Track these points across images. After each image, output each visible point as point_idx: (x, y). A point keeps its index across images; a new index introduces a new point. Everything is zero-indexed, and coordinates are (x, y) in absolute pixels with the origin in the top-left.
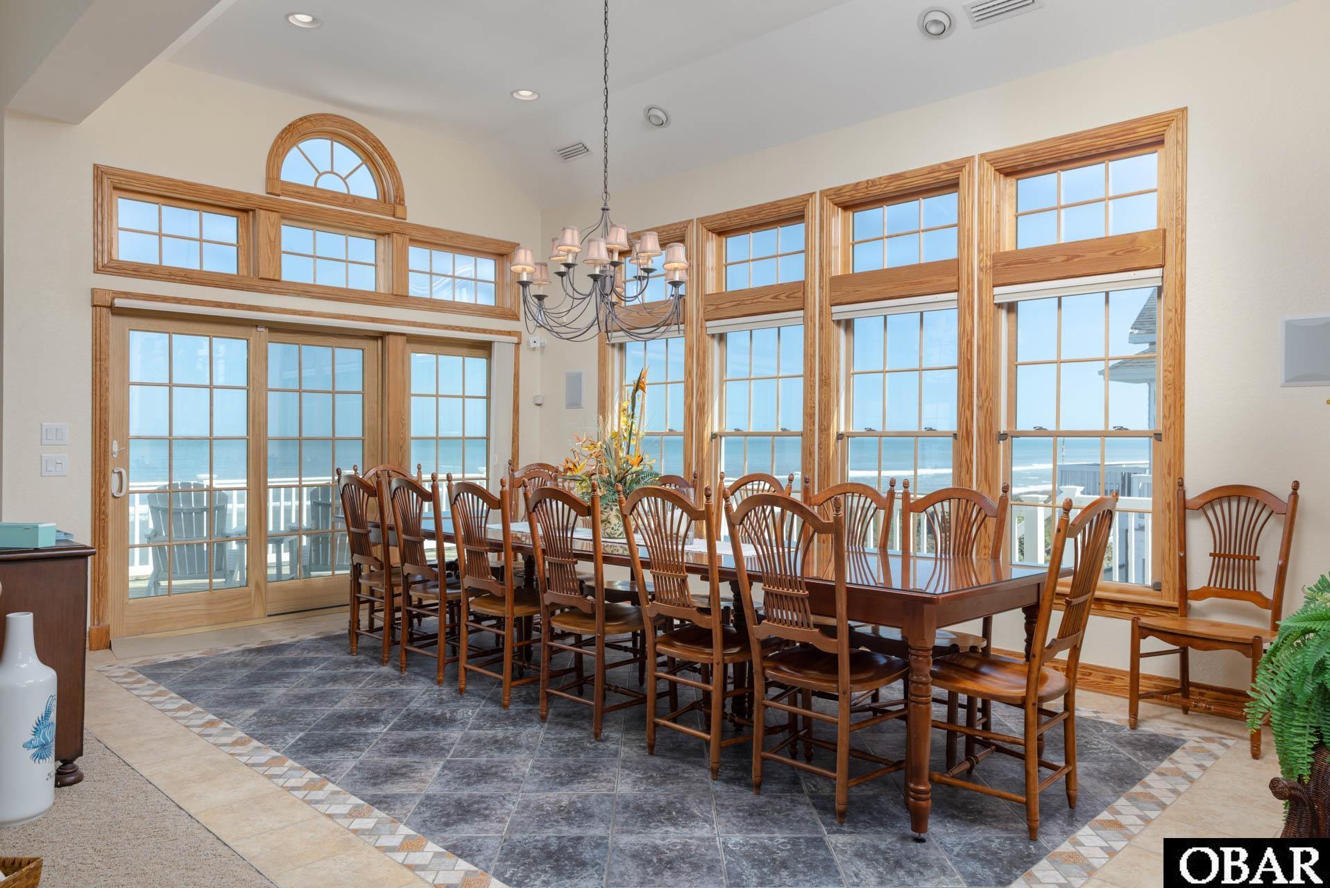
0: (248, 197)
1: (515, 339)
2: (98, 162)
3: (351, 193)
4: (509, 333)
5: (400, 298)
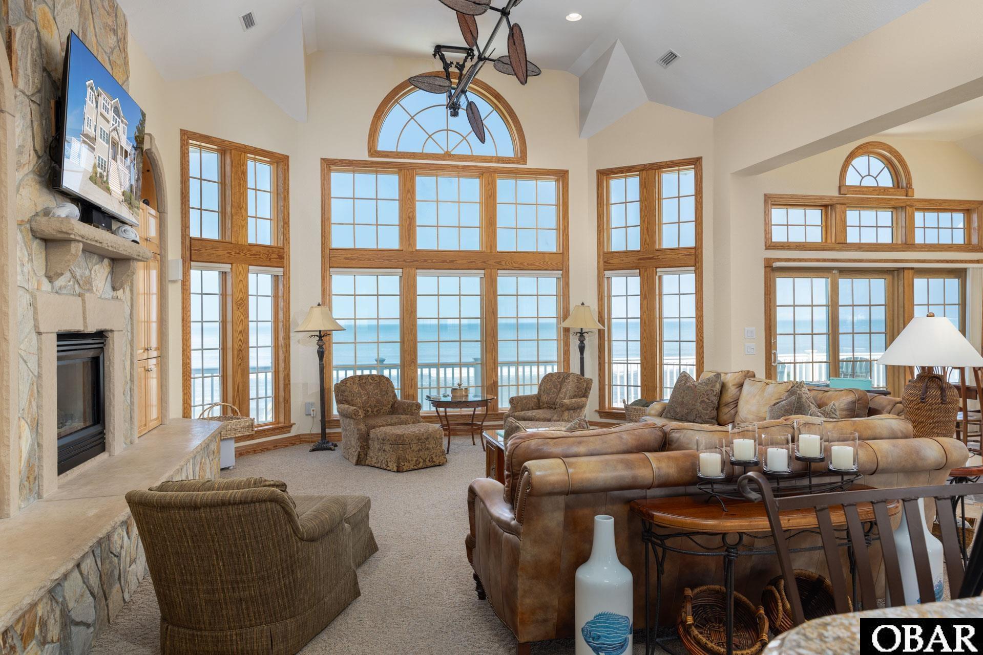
0: (831, 198)
2: (766, 192)
3: (880, 186)
4: (978, 262)
5: (909, 245)
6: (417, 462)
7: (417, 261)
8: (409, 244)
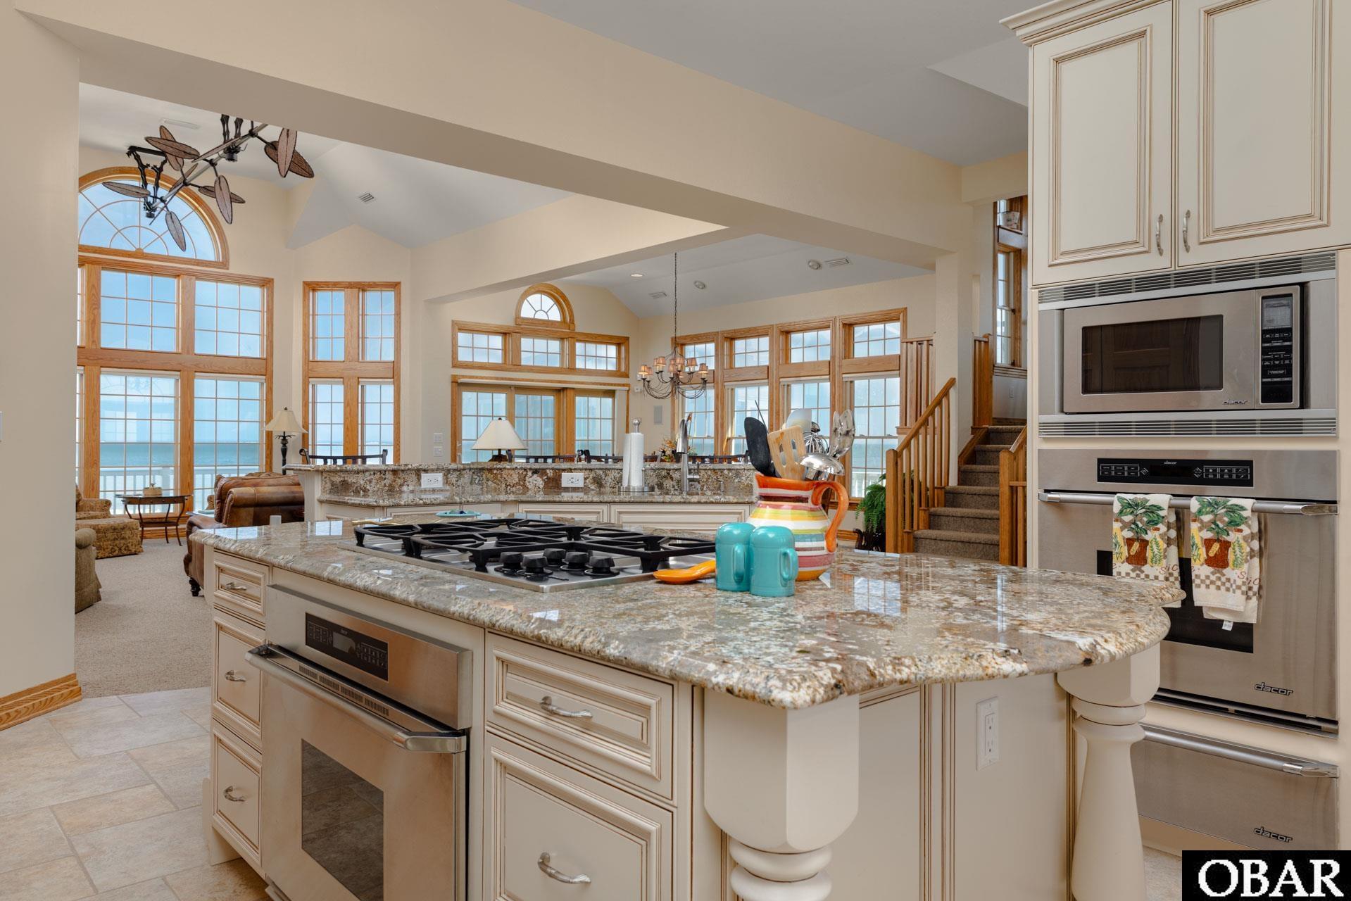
0: (509, 327)
1: (627, 388)
2: (453, 319)
3: (550, 319)
4: (624, 385)
5: (572, 370)
6: (113, 550)
7: (102, 359)
8: (93, 341)
